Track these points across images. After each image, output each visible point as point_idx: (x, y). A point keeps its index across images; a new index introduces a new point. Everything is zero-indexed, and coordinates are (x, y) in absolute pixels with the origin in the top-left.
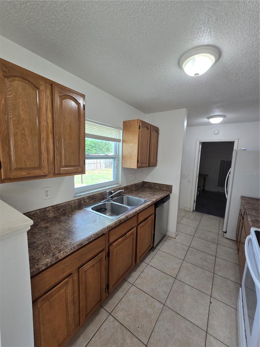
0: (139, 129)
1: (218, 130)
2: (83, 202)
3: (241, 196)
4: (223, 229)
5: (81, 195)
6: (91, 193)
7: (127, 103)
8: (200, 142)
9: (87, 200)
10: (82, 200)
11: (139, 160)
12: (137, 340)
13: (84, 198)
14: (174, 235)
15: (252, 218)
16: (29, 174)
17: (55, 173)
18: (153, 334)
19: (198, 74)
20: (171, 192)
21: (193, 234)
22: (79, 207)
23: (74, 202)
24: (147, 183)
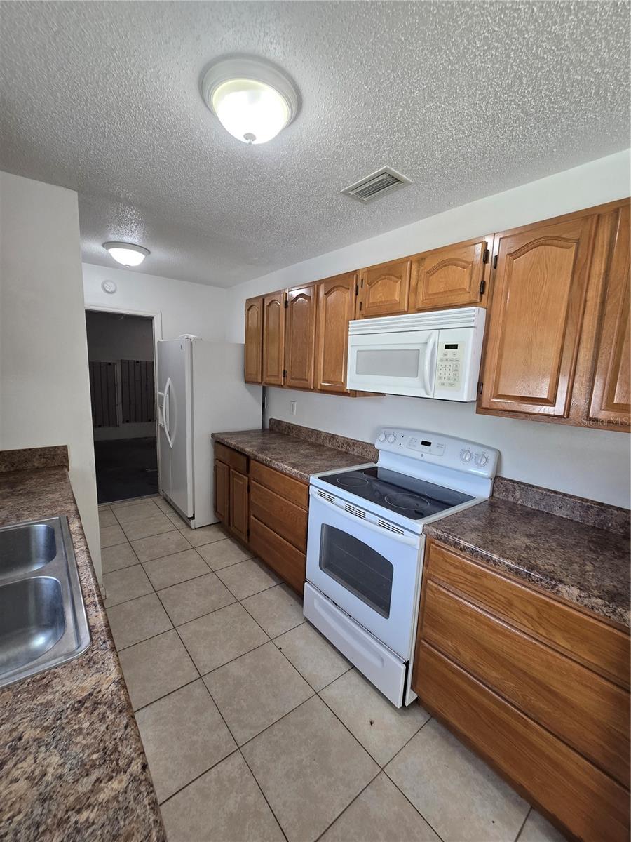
1: (113, 283)
20: (67, 468)
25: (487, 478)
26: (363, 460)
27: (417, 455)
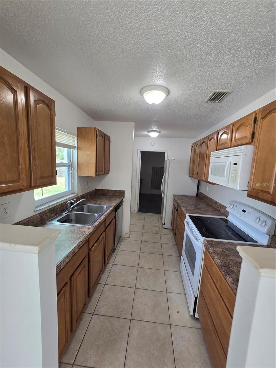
0: (97, 137)
1: (154, 142)
2: (44, 216)
3: (174, 195)
4: (162, 221)
5: (42, 209)
6: (51, 205)
7: (81, 109)
8: (140, 151)
9: (49, 214)
10: (43, 214)
11: (97, 167)
12: (122, 320)
13: (45, 211)
14: (128, 235)
15: (185, 208)
16: (8, 188)
17: (31, 185)
18: (133, 310)
19: (154, 104)
20: (124, 197)
21: (142, 231)
22: (42, 222)
23: (37, 217)
24: (100, 190)
25: (264, 233)
26: (224, 215)
27: (238, 215)
